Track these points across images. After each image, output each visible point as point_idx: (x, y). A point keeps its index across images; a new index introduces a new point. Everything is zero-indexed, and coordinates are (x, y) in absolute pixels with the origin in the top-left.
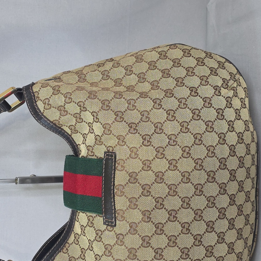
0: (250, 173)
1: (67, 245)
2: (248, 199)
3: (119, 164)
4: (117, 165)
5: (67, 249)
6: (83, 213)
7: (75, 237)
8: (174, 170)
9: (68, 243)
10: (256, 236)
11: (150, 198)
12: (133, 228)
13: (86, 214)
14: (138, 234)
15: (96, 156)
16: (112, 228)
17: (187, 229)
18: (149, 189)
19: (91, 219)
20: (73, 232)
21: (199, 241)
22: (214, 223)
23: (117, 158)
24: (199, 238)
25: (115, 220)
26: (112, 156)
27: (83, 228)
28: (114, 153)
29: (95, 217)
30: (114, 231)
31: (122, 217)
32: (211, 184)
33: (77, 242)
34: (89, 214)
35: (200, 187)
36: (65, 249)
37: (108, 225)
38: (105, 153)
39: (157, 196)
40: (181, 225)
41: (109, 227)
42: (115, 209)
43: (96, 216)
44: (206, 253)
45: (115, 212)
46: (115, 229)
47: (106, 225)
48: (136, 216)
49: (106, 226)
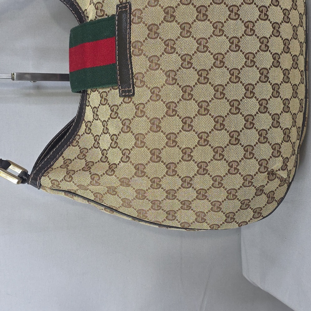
0: (298, 33)
1: (77, 137)
2: (295, 66)
3: (135, 16)
4: (132, 17)
5: (77, 142)
6: (95, 91)
7: (86, 126)
8: (204, 20)
9: (79, 135)
10: (306, 120)
11: (174, 55)
12: (155, 94)
13: (98, 91)
14: (162, 100)
15: (106, 15)
16: (130, 99)
17: (221, 93)
18: (174, 45)
19: (105, 94)
20: (84, 122)
21: (237, 108)
22: (254, 87)
23: (133, 8)
24: (236, 104)
25: (134, 88)
26: (126, 7)
27: (95, 110)
28: (128, 3)
29: (109, 92)
30: (133, 102)
31: (141, 81)
32: (250, 37)
33: (89, 130)
34: (101, 90)
35: (236, 41)
36: (75, 142)
37: (125, 96)
38: (118, 6)
39: (183, 53)
40: (214, 88)
41: (126, 99)
42: (133, 73)
43: (111, 90)
44: (245, 124)
45: (133, 77)
46: (134, 99)
47: (123, 96)
48: (159, 78)
49: (122, 99)
